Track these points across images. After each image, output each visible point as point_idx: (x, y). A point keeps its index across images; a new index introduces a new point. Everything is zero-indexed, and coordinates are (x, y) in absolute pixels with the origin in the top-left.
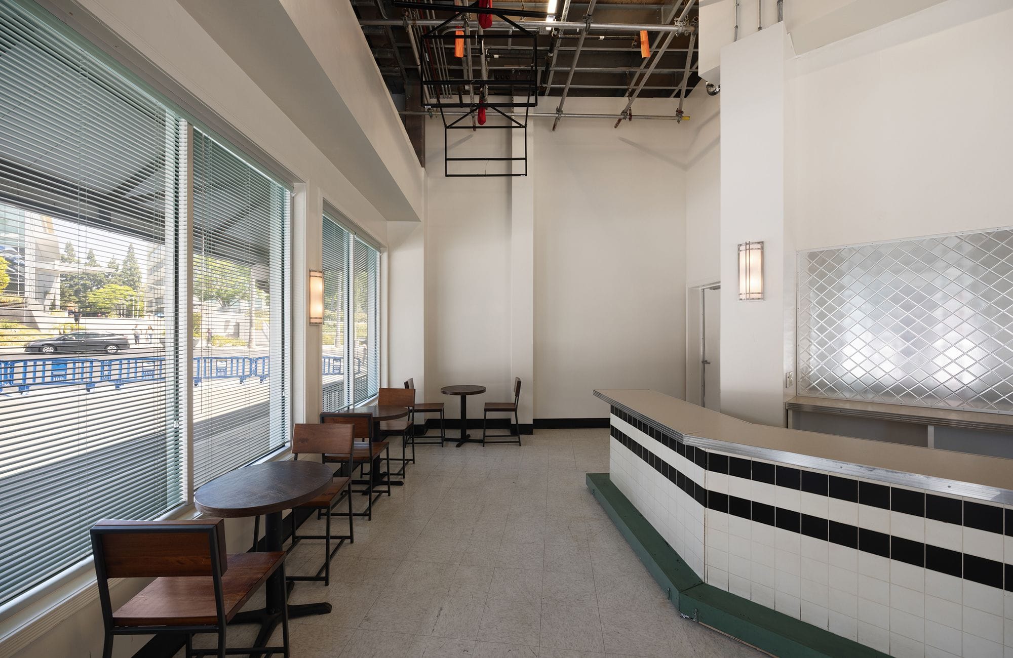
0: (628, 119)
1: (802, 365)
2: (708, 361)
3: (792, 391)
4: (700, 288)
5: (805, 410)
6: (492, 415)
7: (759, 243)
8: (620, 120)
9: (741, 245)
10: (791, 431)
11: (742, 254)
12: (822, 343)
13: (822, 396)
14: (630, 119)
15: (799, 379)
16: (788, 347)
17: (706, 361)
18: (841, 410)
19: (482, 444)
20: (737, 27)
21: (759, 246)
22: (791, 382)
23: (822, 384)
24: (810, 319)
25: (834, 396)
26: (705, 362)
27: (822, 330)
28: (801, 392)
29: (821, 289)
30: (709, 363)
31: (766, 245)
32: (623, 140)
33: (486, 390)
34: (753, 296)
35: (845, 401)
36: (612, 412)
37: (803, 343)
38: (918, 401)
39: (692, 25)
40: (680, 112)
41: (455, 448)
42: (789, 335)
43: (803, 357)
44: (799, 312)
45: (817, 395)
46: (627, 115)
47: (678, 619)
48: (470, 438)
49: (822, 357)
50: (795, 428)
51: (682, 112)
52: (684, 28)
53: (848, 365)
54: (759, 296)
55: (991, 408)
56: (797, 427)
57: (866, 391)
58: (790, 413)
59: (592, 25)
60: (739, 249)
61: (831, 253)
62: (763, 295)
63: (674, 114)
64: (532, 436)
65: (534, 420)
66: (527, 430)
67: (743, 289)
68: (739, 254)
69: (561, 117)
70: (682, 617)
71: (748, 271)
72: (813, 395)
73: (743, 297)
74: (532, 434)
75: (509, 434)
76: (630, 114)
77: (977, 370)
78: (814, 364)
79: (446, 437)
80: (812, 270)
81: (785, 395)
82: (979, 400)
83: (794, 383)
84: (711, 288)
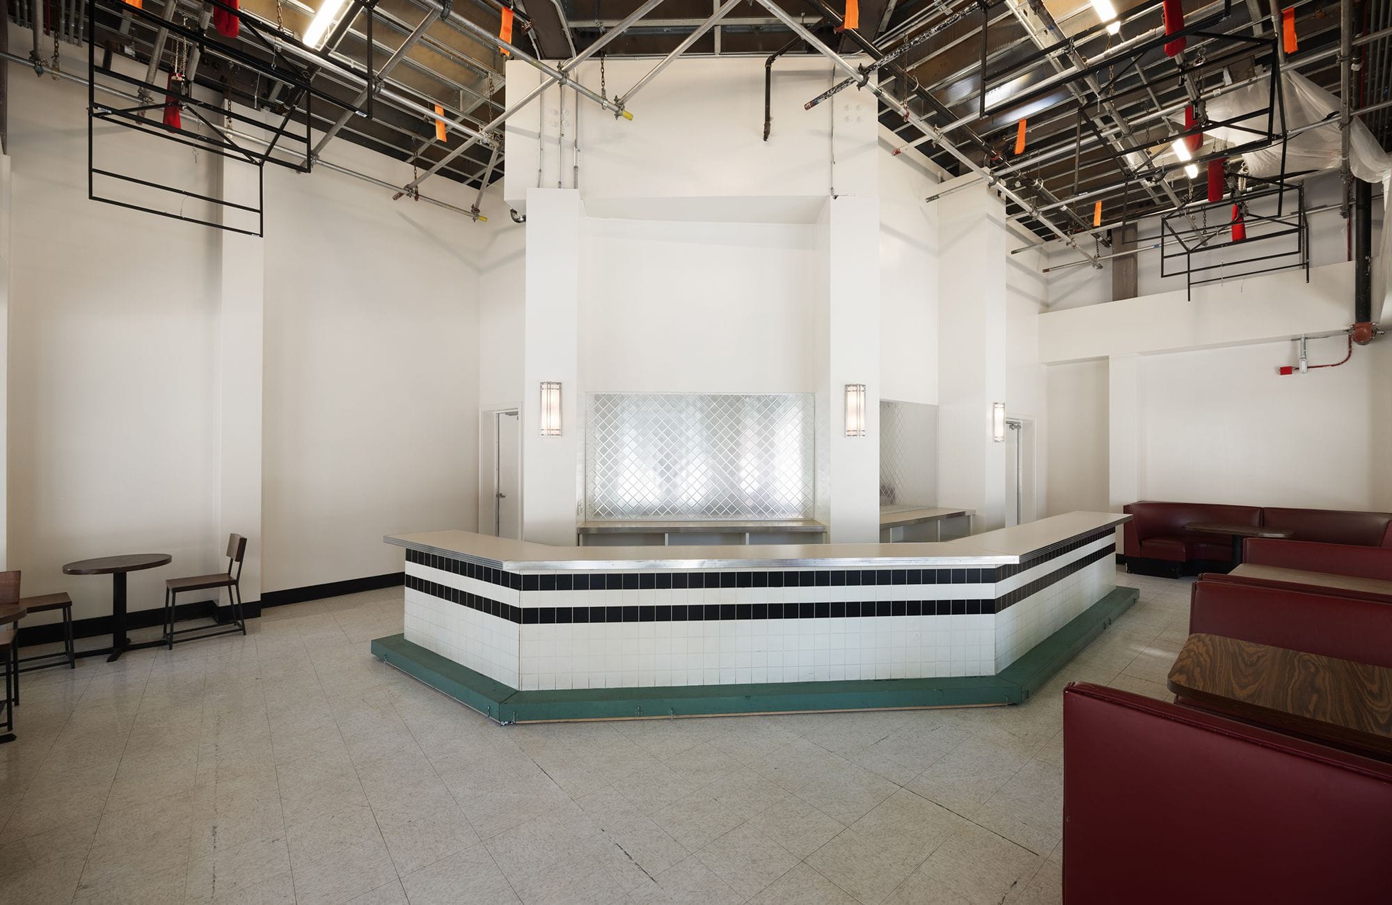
0: (413, 198)
1: (589, 493)
2: (503, 494)
3: (582, 518)
4: (495, 413)
5: (591, 532)
6: (183, 599)
7: (558, 383)
8: (401, 195)
9: (543, 383)
10: (581, 548)
11: (544, 392)
12: (603, 474)
13: (603, 520)
14: (416, 198)
15: (587, 506)
16: (579, 478)
17: (501, 495)
18: (617, 529)
19: (168, 646)
20: (540, 171)
21: (558, 386)
22: (582, 509)
23: (603, 510)
24: (595, 453)
25: (612, 519)
26: (499, 496)
27: (603, 462)
28: (589, 518)
29: (603, 427)
30: (504, 497)
31: (563, 386)
32: (403, 216)
33: (173, 558)
34: (552, 432)
35: (618, 522)
36: (408, 559)
37: (590, 474)
38: (662, 517)
39: (497, 140)
40: (475, 210)
41: (106, 664)
42: (580, 467)
43: (590, 486)
44: (588, 447)
45: (600, 519)
46: (412, 191)
47: (498, 728)
48: (131, 644)
49: (604, 486)
50: (584, 545)
51: (479, 211)
52: (489, 141)
53: (620, 492)
54: (558, 432)
55: (709, 517)
56: (585, 544)
57: (631, 512)
58: (581, 536)
59: (382, 90)
60: (541, 387)
61: (610, 398)
62: (561, 432)
63: (470, 209)
64: (259, 618)
65: (262, 595)
66: (253, 610)
67: (544, 426)
68: (541, 392)
69: (316, 163)
70: (502, 725)
71: (549, 408)
72: (597, 520)
73: (545, 432)
74: (260, 616)
75: (214, 623)
76: (416, 192)
77: (703, 491)
78: (598, 493)
79: (76, 650)
80: (597, 410)
81: (577, 522)
82: (703, 512)
83: (583, 510)
84: (507, 414)
